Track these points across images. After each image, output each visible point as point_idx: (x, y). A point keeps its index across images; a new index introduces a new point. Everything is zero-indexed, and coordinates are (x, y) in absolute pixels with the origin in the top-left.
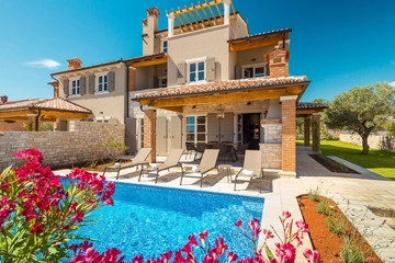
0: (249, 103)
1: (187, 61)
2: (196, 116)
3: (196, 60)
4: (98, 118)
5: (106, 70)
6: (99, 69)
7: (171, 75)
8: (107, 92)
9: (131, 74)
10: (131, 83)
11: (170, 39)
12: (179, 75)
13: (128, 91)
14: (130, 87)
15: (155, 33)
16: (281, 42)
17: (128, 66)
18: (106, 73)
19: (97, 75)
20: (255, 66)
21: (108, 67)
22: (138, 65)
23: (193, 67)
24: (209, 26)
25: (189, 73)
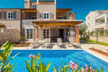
0: (62, 26)
1: (44, 12)
2: (46, 29)
3: (47, 12)
4: (8, 28)
5: (12, 11)
6: (9, 10)
7: (38, 16)
8: (13, 19)
9: (23, 14)
10: (23, 17)
11: (38, 5)
12: (41, 16)
13: (21, 19)
14: (23, 18)
15: (30, 2)
16: (69, 11)
17: (22, 11)
18: (12, 12)
19: (8, 12)
20: (60, 17)
21: (13, 10)
22: (26, 11)
23: (45, 14)
24: (48, 3)
25: (44, 16)
